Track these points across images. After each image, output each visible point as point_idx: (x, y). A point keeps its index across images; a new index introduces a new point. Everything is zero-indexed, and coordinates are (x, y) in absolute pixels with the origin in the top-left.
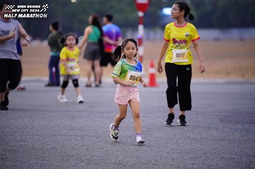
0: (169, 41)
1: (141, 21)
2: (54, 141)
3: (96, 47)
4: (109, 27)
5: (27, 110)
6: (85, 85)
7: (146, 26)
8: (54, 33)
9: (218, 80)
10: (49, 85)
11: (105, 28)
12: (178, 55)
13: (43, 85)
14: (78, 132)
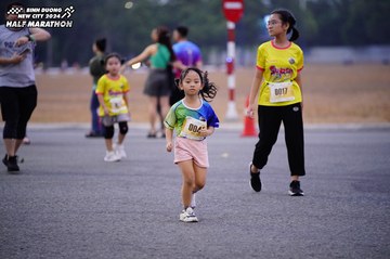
0: (263, 70)
1: (231, 36)
2: (101, 222)
3: (163, 77)
4: (182, 46)
5: (59, 173)
6: (146, 134)
7: (238, 44)
8: (99, 55)
9: (351, 126)
10: (91, 135)
11: (176, 48)
12: (278, 92)
13: (83, 134)
14: (136, 206)
